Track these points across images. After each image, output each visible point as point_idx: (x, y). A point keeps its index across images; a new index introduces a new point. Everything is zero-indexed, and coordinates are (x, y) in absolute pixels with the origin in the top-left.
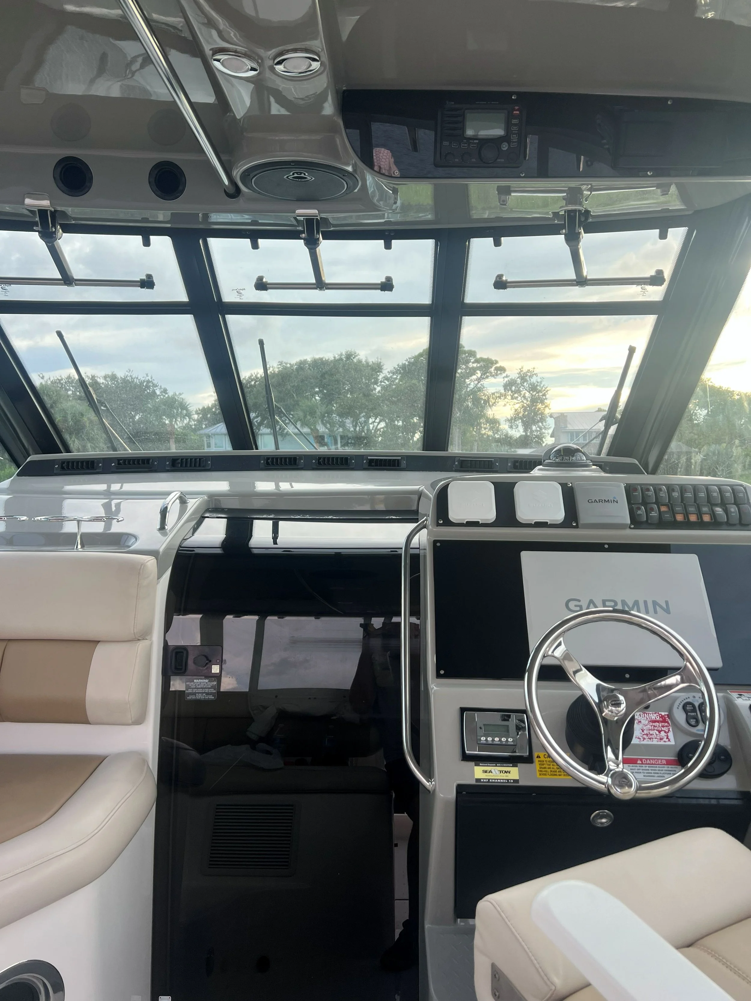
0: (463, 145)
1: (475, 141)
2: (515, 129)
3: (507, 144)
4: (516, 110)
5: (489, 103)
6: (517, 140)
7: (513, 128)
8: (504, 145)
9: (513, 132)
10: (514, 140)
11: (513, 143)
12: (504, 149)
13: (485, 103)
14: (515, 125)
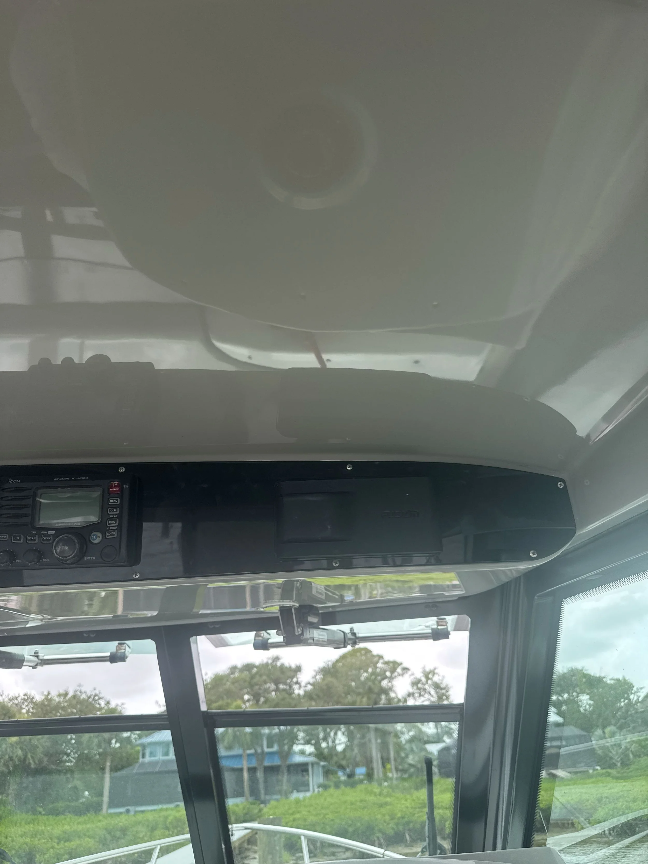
0: (29, 538)
1: (50, 532)
2: (114, 512)
3: (99, 534)
4: (115, 487)
5: (73, 479)
6: (116, 528)
7: (110, 512)
8: (94, 535)
9: (111, 516)
10: (111, 528)
11: (108, 532)
12: (96, 542)
13: (68, 479)
14: (114, 506)
